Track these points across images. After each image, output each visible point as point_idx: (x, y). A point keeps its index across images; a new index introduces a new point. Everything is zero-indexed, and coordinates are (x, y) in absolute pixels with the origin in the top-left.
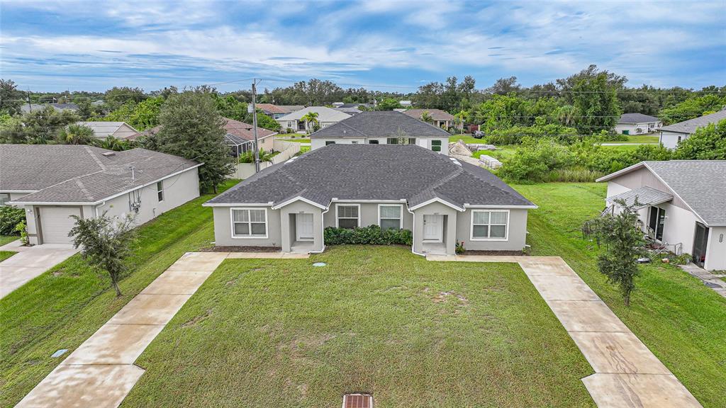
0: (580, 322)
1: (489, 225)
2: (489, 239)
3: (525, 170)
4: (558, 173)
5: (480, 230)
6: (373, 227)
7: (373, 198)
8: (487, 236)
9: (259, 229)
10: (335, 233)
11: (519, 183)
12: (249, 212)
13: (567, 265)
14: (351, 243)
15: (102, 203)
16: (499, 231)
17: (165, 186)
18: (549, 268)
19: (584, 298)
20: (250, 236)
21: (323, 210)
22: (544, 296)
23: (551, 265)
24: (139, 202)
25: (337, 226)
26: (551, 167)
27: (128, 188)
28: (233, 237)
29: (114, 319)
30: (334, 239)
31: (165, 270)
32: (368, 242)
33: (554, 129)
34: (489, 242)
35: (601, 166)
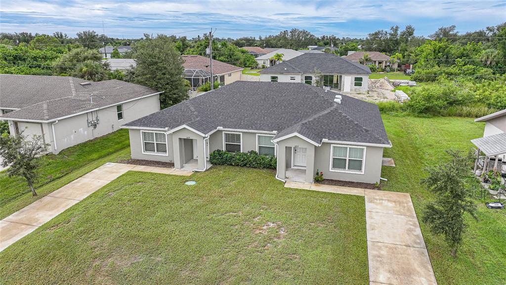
0: (390, 272)
1: (347, 159)
2: (347, 171)
3: (424, 105)
4: (457, 109)
5: (339, 163)
6: (252, 152)
7: (252, 128)
8: (345, 168)
9: (161, 148)
10: (220, 155)
11: (418, 117)
12: (154, 134)
13: (411, 204)
14: (231, 165)
15: (56, 121)
16: (356, 165)
17: (124, 108)
18: (391, 205)
19: (409, 243)
20: (156, 153)
21: (204, 138)
22: (370, 235)
23: (395, 202)
24: (98, 120)
25: (224, 149)
26: (451, 104)
27: (84, 110)
28: (143, 153)
29: (10, 217)
30: (218, 160)
31: (81, 176)
32: (245, 165)
33: (471, 69)
34: (346, 173)
35: (499, 104)
